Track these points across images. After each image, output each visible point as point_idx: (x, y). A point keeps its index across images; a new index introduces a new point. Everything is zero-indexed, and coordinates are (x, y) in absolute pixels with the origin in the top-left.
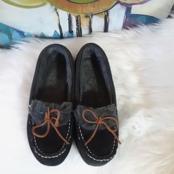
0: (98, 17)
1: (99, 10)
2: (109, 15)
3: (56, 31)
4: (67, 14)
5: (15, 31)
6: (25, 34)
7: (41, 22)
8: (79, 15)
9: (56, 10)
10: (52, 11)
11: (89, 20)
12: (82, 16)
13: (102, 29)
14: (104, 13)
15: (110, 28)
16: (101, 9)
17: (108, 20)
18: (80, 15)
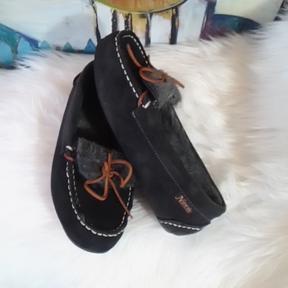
0: (162, 17)
1: (163, 5)
2: (180, 14)
3: (90, 40)
4: (111, 11)
5: (22, 39)
6: (40, 45)
7: (68, 23)
8: (130, 13)
9: (93, 3)
10: (86, 5)
11: (146, 23)
12: (135, 14)
13: (167, 39)
14: (171, 10)
15: (180, 37)
16: (167, 3)
17: (176, 23)
18: (132, 13)
